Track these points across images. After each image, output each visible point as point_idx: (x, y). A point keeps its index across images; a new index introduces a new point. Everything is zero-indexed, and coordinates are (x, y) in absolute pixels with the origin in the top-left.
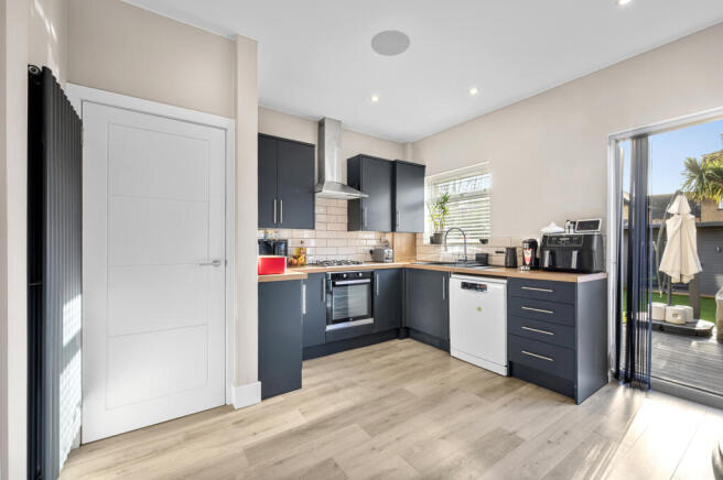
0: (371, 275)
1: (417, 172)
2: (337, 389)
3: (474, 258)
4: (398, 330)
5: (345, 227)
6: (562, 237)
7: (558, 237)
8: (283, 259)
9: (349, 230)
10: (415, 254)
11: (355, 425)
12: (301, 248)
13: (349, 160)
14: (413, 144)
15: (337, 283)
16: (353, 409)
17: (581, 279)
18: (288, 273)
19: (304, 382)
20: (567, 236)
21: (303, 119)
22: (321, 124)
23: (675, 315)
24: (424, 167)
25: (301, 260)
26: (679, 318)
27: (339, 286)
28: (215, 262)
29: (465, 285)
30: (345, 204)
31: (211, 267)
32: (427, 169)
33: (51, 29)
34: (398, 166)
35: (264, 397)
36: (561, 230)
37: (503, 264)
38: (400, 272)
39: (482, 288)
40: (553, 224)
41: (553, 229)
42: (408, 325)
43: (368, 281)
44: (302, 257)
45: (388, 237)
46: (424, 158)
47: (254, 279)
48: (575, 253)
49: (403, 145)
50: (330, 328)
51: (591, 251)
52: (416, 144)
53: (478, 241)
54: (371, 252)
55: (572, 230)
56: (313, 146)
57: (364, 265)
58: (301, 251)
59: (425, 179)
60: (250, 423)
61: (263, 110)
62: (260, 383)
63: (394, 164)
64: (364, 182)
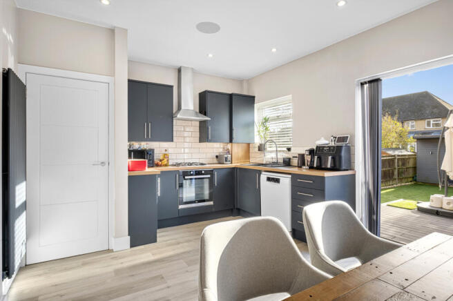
0: (211, 172)
1: (249, 101)
2: (178, 243)
3: (282, 161)
4: (232, 210)
5: (198, 139)
6: (325, 147)
7: (324, 147)
8: (145, 162)
9: (200, 141)
10: (249, 158)
11: (182, 261)
12: (165, 154)
13: (200, 94)
14: (248, 80)
15: (186, 177)
16: (184, 253)
17: (327, 174)
18: (149, 170)
19: (158, 239)
20: (328, 147)
21: (167, 67)
22: (179, 70)
23: (448, 203)
24: (254, 97)
25: (165, 162)
26: (451, 206)
27: (187, 179)
28: (102, 163)
29: (269, 179)
30: (198, 124)
31: (100, 166)
32: (256, 99)
33: (10, 38)
34: (234, 97)
35: (132, 246)
36: (327, 142)
37: (296, 165)
38: (233, 170)
39: (277, 181)
40: (323, 138)
41: (322, 141)
42: (238, 207)
43: (209, 176)
44: (166, 160)
45: (229, 146)
46: (255, 92)
47: (126, 174)
48: (330, 158)
49: (240, 81)
50: (181, 207)
51: (340, 157)
52: (249, 81)
53: (285, 149)
54: (217, 157)
55: (333, 143)
56: (172, 87)
57: (207, 166)
58: (166, 156)
59: (255, 105)
60: (120, 258)
61: (131, 62)
62: (129, 237)
63: (231, 96)
64: (209, 110)
